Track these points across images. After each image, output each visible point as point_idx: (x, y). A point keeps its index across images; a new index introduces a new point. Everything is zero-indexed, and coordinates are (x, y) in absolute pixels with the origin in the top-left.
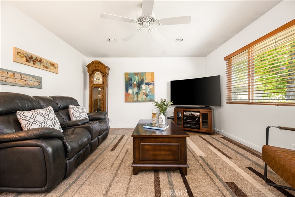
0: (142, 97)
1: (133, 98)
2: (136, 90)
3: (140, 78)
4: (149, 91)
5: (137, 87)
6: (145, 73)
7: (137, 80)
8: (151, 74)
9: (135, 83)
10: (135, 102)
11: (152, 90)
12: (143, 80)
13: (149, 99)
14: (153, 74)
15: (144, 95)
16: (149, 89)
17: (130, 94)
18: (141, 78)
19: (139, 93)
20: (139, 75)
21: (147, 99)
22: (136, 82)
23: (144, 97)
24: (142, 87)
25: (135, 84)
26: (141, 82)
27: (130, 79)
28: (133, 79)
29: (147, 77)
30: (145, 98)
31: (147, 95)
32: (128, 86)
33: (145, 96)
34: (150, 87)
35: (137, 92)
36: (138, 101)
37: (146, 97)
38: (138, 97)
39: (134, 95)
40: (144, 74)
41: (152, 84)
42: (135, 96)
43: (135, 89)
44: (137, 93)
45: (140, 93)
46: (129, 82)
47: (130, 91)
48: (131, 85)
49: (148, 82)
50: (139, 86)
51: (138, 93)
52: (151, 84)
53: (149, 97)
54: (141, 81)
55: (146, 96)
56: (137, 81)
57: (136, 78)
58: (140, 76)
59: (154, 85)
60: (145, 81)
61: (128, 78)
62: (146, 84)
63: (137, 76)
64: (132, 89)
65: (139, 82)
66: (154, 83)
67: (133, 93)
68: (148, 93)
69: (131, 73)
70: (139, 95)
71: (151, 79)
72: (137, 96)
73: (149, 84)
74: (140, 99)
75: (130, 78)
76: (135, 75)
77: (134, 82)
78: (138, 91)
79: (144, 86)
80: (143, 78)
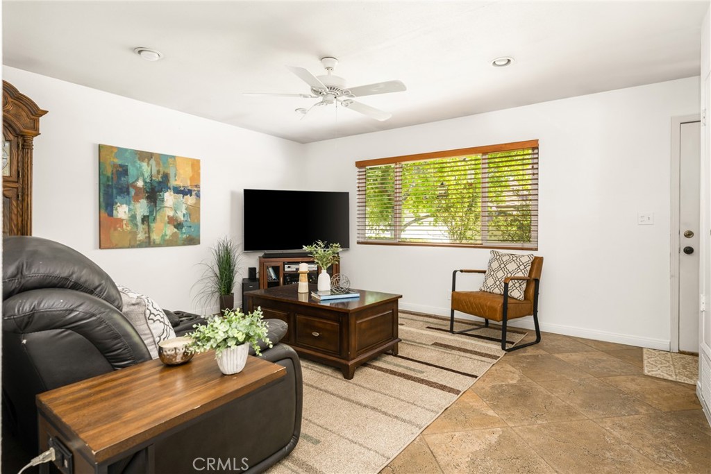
0: (162, 229)
1: (134, 234)
2: (142, 208)
3: (158, 172)
4: (184, 212)
5: (148, 198)
6: (174, 157)
7: (147, 175)
8: (190, 163)
9: (140, 184)
10: (140, 246)
11: (194, 212)
12: (166, 177)
13: (184, 236)
14: (195, 165)
15: (169, 223)
16: (184, 207)
17: (122, 220)
18: (162, 173)
19: (154, 219)
20: (153, 162)
21: (180, 236)
22: (145, 182)
23: (170, 230)
24: (163, 200)
25: (139, 188)
26: (159, 183)
27: (120, 169)
28: (132, 171)
29: (181, 171)
30: (174, 235)
31: (179, 226)
32: (115, 191)
33: (172, 227)
34: (187, 200)
35: (146, 213)
36: (148, 243)
37: (176, 230)
38: (149, 230)
39: (137, 225)
40: (170, 160)
41: (194, 193)
42: (141, 227)
43: (138, 205)
44: (145, 219)
45: (158, 217)
46: (119, 178)
47: (122, 211)
48: (124, 191)
49: (181, 185)
50: (153, 193)
51: (151, 218)
52: (189, 192)
53: (184, 230)
54: (160, 179)
55: (175, 227)
56: (148, 180)
57: (145, 167)
58: (158, 164)
59: (198, 196)
60: (173, 182)
61: (115, 165)
62: (177, 191)
63: (148, 164)
64: (128, 203)
65: (156, 185)
66: (199, 191)
67: (133, 217)
68: (182, 219)
69: (126, 150)
70: (153, 225)
71: (192, 179)
72: (145, 226)
73: (185, 192)
74: (155, 237)
75: (121, 166)
76: (139, 159)
77: (137, 180)
78: (151, 212)
79: (169, 198)
80: (166, 171)
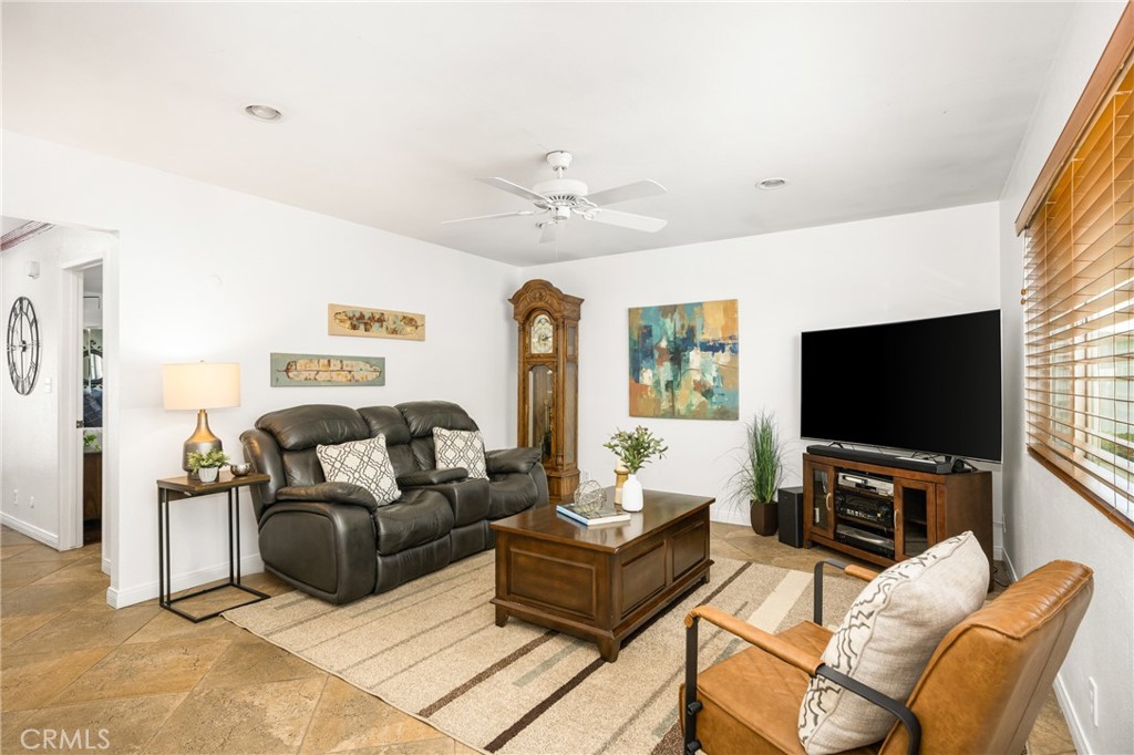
0: (689, 398)
1: (658, 402)
2: (665, 371)
3: (683, 326)
4: (715, 374)
5: (672, 360)
6: (700, 304)
7: (670, 332)
8: (722, 307)
9: (664, 344)
10: (664, 416)
11: (730, 374)
12: (691, 331)
13: (715, 407)
14: (730, 307)
15: (695, 389)
16: (714, 367)
17: (647, 386)
18: (686, 326)
19: (679, 385)
20: (676, 316)
21: (709, 406)
22: (669, 342)
23: (697, 399)
24: (688, 361)
25: (663, 349)
26: (684, 340)
27: (645, 331)
28: (656, 331)
29: (710, 321)
30: (702, 405)
31: (708, 393)
32: (640, 355)
33: (700, 395)
34: (718, 359)
35: (671, 379)
36: (672, 414)
37: (704, 399)
38: (673, 399)
39: (660, 392)
40: (695, 309)
41: (727, 348)
42: (665, 393)
43: (662, 369)
44: (669, 385)
45: (683, 383)
46: (644, 341)
47: (647, 377)
48: (648, 354)
49: (710, 338)
50: (677, 355)
51: (675, 383)
52: (721, 347)
53: (714, 399)
54: (685, 336)
55: (703, 395)
56: (672, 339)
57: (669, 324)
58: (682, 317)
59: (734, 351)
60: (700, 337)
61: (640, 328)
62: (706, 347)
63: (672, 320)
64: (652, 368)
65: (679, 343)
66: (735, 344)
67: (657, 383)
68: (712, 384)
69: (650, 308)
70: (677, 392)
71: (724, 329)
72: (669, 394)
73: (715, 348)
74: (680, 407)
75: (646, 327)
76: (663, 316)
77: (661, 340)
78: (675, 376)
79: (695, 357)
80: (692, 324)
